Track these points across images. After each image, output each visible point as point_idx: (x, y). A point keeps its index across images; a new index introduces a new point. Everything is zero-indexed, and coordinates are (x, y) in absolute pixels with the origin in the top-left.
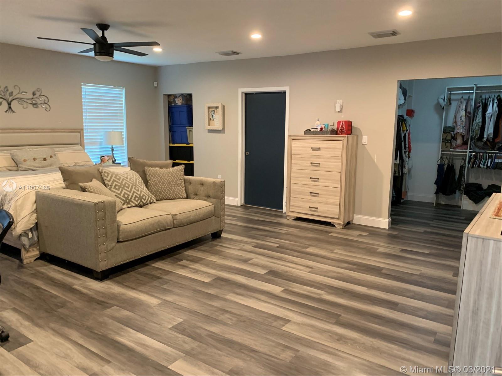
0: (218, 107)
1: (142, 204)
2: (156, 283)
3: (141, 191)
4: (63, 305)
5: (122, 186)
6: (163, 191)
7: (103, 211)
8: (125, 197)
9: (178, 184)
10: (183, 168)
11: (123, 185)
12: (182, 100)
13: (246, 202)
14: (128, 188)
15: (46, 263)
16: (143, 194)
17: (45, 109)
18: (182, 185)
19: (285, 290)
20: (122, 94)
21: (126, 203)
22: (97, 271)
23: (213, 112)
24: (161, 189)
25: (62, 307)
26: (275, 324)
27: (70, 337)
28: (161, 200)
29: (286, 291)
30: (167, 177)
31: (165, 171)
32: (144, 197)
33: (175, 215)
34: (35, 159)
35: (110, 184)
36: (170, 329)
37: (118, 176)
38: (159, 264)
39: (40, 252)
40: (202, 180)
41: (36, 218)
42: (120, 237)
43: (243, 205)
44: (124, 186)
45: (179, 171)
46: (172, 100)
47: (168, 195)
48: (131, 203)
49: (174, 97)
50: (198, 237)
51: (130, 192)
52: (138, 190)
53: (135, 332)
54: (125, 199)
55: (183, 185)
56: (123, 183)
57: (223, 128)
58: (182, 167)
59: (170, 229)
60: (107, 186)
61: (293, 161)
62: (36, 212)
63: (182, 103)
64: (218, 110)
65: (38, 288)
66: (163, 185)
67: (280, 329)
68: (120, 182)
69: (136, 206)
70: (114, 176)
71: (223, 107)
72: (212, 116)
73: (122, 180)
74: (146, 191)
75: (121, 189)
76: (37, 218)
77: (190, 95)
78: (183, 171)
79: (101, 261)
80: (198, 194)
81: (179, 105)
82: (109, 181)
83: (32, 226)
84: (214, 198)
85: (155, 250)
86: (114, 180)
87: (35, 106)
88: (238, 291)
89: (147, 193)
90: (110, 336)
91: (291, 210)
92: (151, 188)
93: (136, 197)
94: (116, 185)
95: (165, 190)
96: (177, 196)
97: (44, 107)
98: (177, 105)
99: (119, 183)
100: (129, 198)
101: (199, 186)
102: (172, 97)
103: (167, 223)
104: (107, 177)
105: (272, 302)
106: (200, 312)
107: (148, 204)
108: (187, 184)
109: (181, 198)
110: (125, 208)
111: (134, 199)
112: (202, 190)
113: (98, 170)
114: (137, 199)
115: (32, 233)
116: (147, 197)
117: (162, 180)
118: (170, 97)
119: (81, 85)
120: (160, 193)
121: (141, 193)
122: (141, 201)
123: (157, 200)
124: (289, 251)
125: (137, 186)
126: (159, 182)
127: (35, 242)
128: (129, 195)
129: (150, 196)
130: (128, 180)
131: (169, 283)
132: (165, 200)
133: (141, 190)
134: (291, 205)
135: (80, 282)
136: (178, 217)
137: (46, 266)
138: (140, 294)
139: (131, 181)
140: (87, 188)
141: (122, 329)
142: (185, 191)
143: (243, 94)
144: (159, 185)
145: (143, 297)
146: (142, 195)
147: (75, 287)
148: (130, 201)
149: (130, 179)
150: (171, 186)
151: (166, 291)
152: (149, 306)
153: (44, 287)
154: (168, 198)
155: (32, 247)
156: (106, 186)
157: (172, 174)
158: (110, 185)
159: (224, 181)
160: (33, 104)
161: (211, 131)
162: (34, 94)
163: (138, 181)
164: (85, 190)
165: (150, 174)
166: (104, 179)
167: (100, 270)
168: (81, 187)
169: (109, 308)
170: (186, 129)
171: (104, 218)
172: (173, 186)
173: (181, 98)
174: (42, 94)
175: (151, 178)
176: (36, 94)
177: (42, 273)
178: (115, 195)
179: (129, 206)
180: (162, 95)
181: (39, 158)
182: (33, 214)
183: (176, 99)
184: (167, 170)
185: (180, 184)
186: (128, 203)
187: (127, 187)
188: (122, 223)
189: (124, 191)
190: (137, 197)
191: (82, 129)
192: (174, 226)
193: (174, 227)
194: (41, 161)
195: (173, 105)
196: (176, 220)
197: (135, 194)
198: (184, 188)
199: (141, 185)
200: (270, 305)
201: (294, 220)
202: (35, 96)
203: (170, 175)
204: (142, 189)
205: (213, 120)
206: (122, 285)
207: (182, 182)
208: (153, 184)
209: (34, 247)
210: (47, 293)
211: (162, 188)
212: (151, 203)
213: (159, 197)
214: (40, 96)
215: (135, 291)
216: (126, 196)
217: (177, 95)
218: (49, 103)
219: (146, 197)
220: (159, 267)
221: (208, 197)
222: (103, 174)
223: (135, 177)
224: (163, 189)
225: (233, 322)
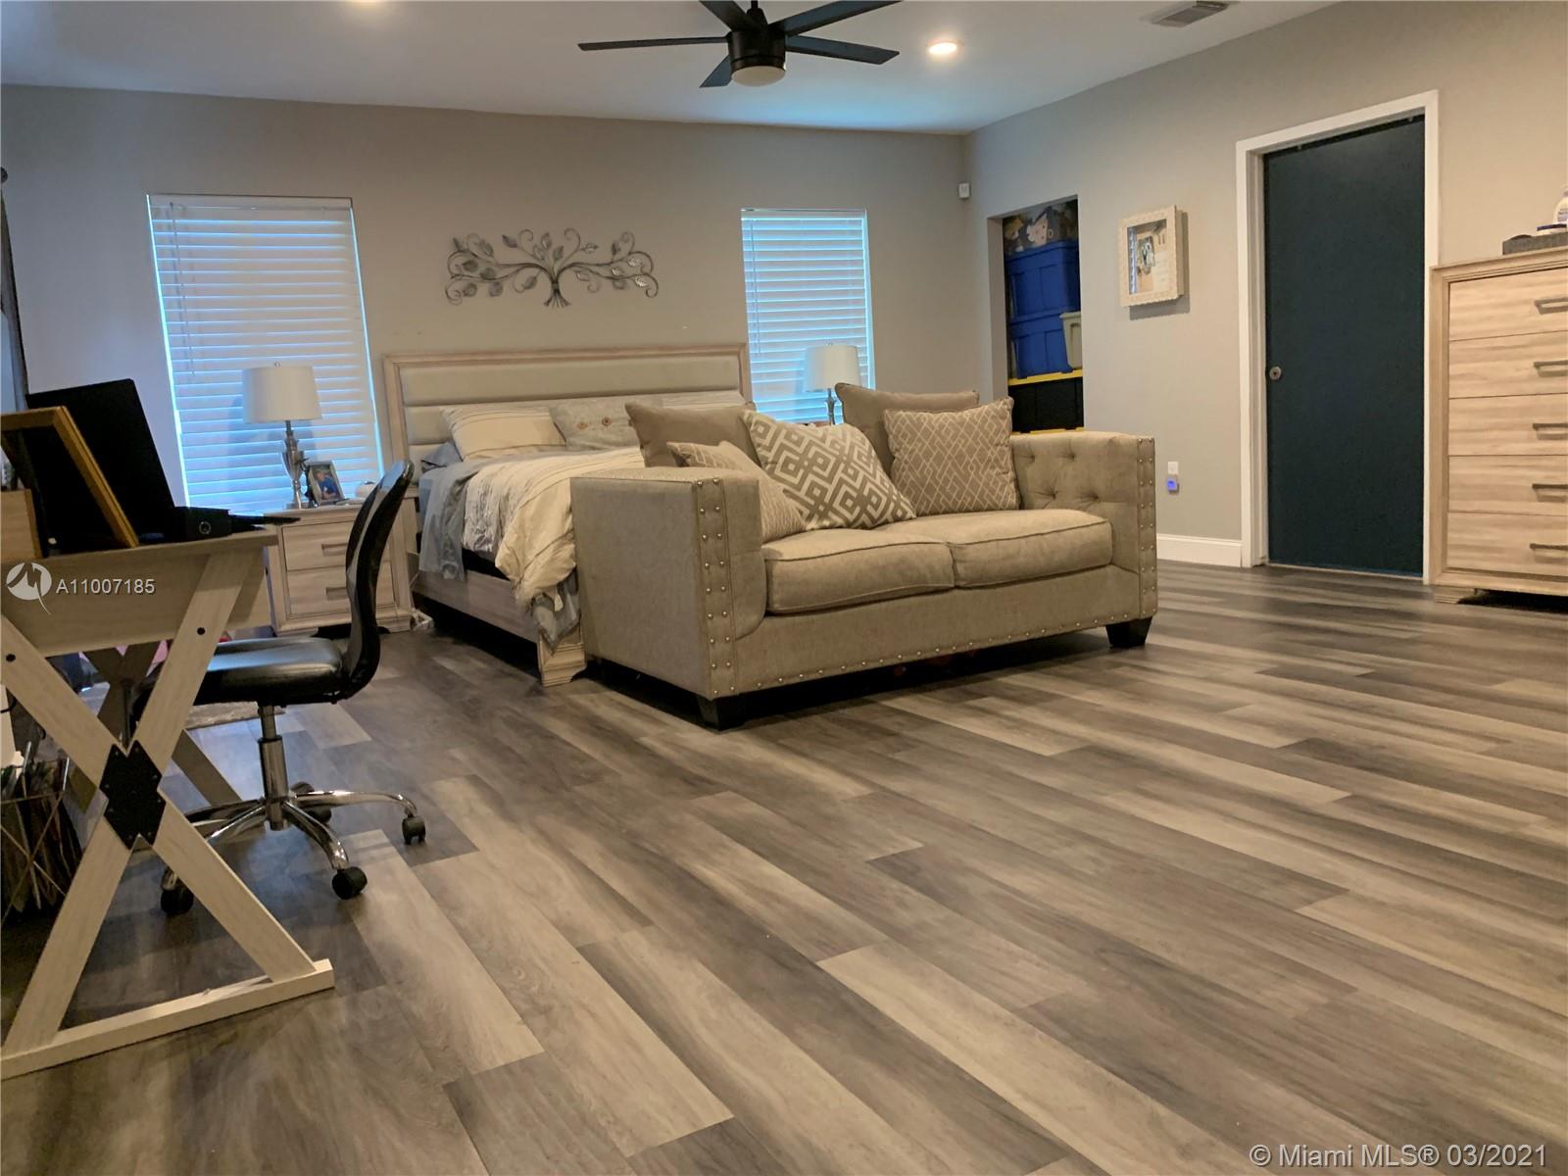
0: (1165, 221)
1: (868, 522)
2: (875, 746)
3: (865, 481)
4: (594, 777)
5: (806, 463)
6: (937, 484)
7: (718, 511)
8: (813, 497)
9: (989, 461)
10: (1006, 407)
11: (808, 459)
12: (1049, 228)
13: (1273, 554)
14: (825, 470)
15: (599, 687)
16: (870, 490)
17: (645, 289)
18: (1003, 463)
19: (1354, 797)
20: (861, 231)
21: (816, 516)
22: (706, 699)
23: (1148, 244)
24: (933, 477)
25: (590, 782)
26: (1270, 893)
27: (572, 851)
28: (934, 513)
29: (1355, 801)
30: (954, 438)
31: (946, 419)
32: (874, 499)
33: (960, 547)
34: (606, 422)
35: (771, 456)
36: (869, 862)
37: (795, 434)
38: (905, 703)
39: (586, 655)
40: (1070, 440)
41: (571, 556)
42: (776, 597)
43: (1262, 565)
44: (813, 462)
45: (993, 417)
46: (1017, 235)
47: (954, 495)
48: (830, 514)
49: (1023, 222)
50: (1050, 633)
51: (829, 480)
52: (854, 478)
53: (756, 856)
54: (812, 502)
55: (1006, 463)
56: (810, 455)
57: (1182, 293)
58: (1005, 403)
59: (947, 590)
60: (762, 463)
61: (1454, 369)
62: (573, 538)
63: (1048, 239)
64: (1163, 232)
65: (550, 737)
66: (939, 465)
67: (1290, 911)
68: (800, 450)
69: (849, 525)
70: (784, 432)
71: (1183, 219)
72: (1145, 258)
73: (807, 447)
74: (882, 483)
75: (801, 472)
76: (575, 556)
77: (1072, 205)
78: (1009, 415)
79: (716, 668)
80: (1056, 489)
81: (1042, 247)
82: (769, 449)
83: (562, 577)
84: (1113, 498)
85: (892, 656)
86: (782, 444)
87: (618, 284)
88: (1151, 786)
89: (885, 487)
90: (678, 861)
91: (1451, 563)
92: (900, 477)
93: (847, 495)
94: (788, 461)
95: (946, 481)
96: (985, 502)
97: (641, 284)
98: (1034, 246)
99: (797, 454)
100: (827, 499)
101: (1060, 461)
102: (1019, 224)
103: (931, 568)
104: (763, 436)
105: (1286, 828)
106: (992, 832)
107: (886, 522)
108: (1021, 461)
109: (1000, 505)
110: (813, 529)
111: (842, 504)
112: (1070, 477)
113: (741, 419)
114: (849, 503)
115: (564, 600)
116: (884, 499)
117: (935, 448)
118: (1010, 225)
119: (739, 216)
120: (930, 490)
121: (863, 485)
122: (864, 510)
123: (920, 515)
124: (1408, 689)
125: (852, 464)
126: (927, 455)
127: (571, 624)
128: (824, 491)
129: (895, 498)
130: (827, 445)
131: (913, 747)
132: (945, 512)
133: (865, 476)
134: (1449, 542)
135: (662, 730)
136: (972, 553)
137: (594, 692)
138: (815, 767)
139: (836, 449)
140: (689, 456)
141: (724, 846)
142: (1012, 486)
143: (1256, 158)
144: (925, 466)
145: (823, 777)
146: (866, 493)
147: (645, 740)
148: (829, 507)
149: (833, 443)
150: (965, 468)
151: (895, 767)
152: (826, 797)
153: (566, 736)
154: (956, 506)
155: (565, 639)
156: (760, 465)
157: (969, 428)
158: (770, 460)
159: (1152, 441)
160: (613, 278)
161: (1140, 311)
162: (615, 250)
163: (859, 452)
164: (684, 461)
165: (898, 431)
166: (755, 445)
167: (712, 692)
168: (675, 454)
169: (708, 793)
170: (1062, 320)
171: (723, 532)
172: (972, 468)
173: (1047, 221)
174: (634, 250)
175: (900, 444)
176: (620, 250)
177: (577, 706)
178: (785, 491)
179: (826, 523)
180: (986, 221)
181: (617, 420)
182: (563, 544)
183: (1030, 230)
184: (954, 418)
185: (996, 460)
186: (823, 516)
187: (819, 466)
188: (781, 554)
189: (811, 477)
190: (851, 497)
191: (744, 345)
192: (957, 584)
193: (957, 587)
194: (621, 428)
195: (1020, 249)
196: (964, 562)
197: (844, 488)
198: (1011, 474)
199: (865, 463)
200: (1273, 838)
201: (1462, 602)
202: (618, 256)
203: (962, 431)
204: (867, 475)
205: (1148, 272)
206: (772, 745)
207: (1002, 453)
208: (906, 462)
209: (569, 641)
210: (568, 748)
211: (935, 472)
212: (897, 520)
213: (925, 503)
214: (630, 253)
215: (803, 760)
216: (817, 492)
217: (1030, 216)
218: (652, 275)
219: (880, 499)
220: (903, 708)
221: (1090, 498)
222: (752, 428)
223: (849, 438)
224: (940, 476)
225: (1102, 870)
